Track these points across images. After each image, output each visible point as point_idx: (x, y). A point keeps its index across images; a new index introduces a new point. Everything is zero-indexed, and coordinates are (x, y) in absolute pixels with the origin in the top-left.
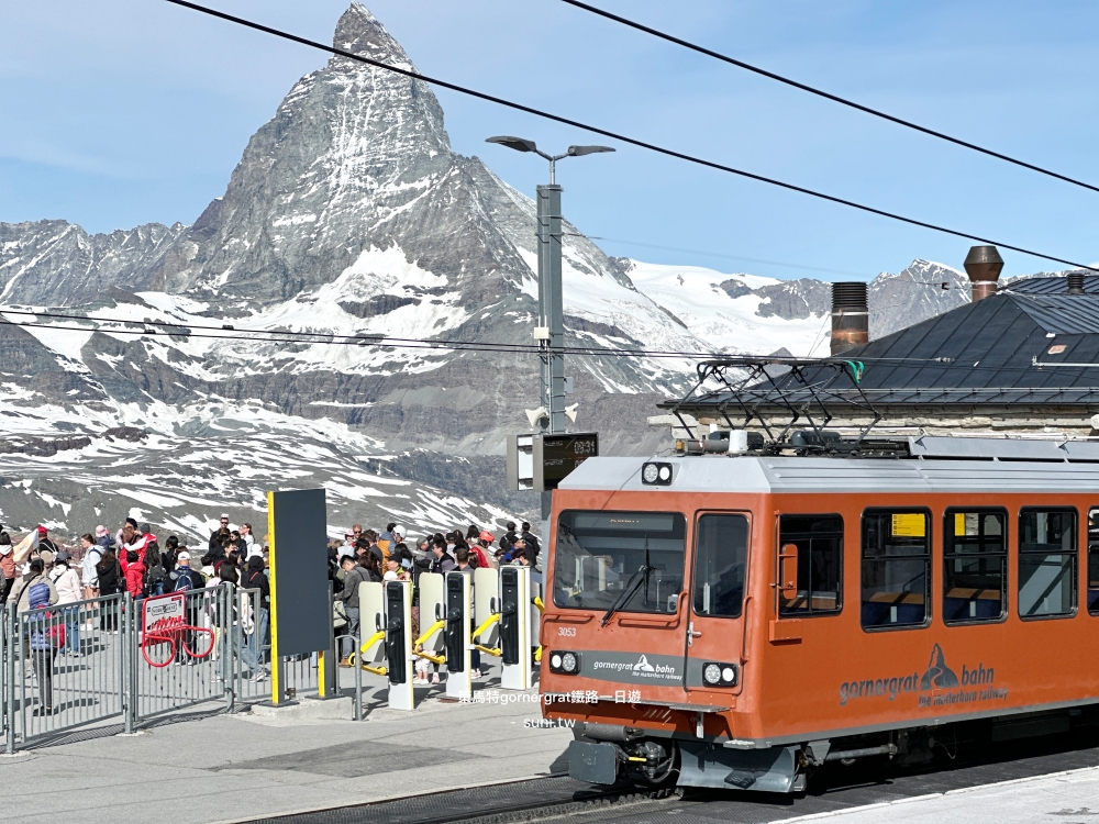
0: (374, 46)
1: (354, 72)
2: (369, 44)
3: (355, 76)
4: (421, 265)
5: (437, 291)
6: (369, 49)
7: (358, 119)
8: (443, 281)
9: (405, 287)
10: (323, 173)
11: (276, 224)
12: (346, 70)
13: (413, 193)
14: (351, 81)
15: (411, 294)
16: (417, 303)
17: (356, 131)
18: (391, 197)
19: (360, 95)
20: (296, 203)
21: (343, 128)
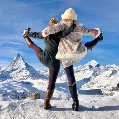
6: (19, 56)
10: (16, 63)
11: (13, 67)
14: (18, 58)
17: (18, 61)
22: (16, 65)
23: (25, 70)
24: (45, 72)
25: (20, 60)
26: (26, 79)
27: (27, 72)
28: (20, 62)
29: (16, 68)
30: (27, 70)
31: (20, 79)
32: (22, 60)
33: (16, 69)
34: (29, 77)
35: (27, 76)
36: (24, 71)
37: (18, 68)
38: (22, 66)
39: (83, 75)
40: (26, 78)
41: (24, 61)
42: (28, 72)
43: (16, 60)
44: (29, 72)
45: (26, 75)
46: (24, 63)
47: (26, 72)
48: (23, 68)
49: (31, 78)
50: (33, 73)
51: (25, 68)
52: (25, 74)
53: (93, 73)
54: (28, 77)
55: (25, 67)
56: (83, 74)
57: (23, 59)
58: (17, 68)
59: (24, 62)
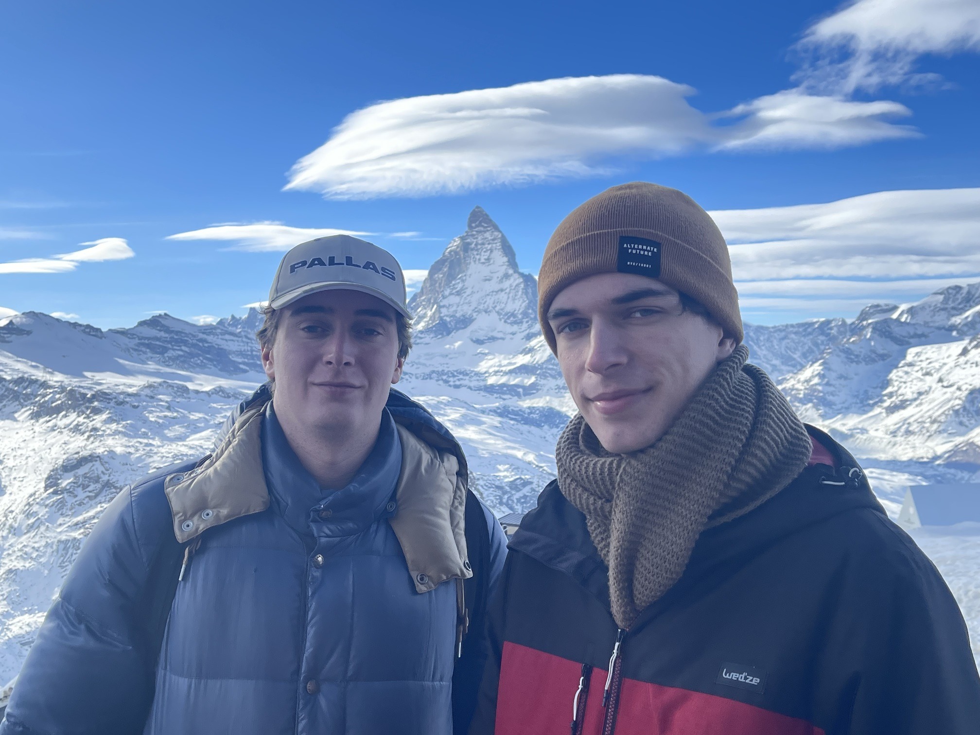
0: (486, 225)
1: (476, 236)
2: (483, 224)
3: (477, 238)
4: (505, 322)
5: (513, 334)
6: (483, 226)
7: (478, 257)
8: (515, 328)
9: (498, 332)
10: (463, 281)
11: (442, 304)
12: (473, 235)
13: (502, 290)
14: (475, 240)
15: (500, 335)
16: (503, 339)
17: (477, 262)
18: (493, 292)
19: (479, 247)
20: (451, 294)
21: (471, 261)
22: (458, 293)
26: (534, 389)
27: (534, 342)
28: (485, 271)
29: (459, 315)
31: (491, 390)
32: (500, 259)
33: (465, 322)
34: (547, 375)
35: (541, 366)
37: (476, 311)
38: (503, 296)
40: (530, 380)
41: (512, 263)
43: (461, 255)
45: (527, 360)
46: (516, 280)
47: (528, 337)
48: (509, 309)
54: (543, 372)
57: (508, 251)
58: (465, 310)
59: (516, 271)
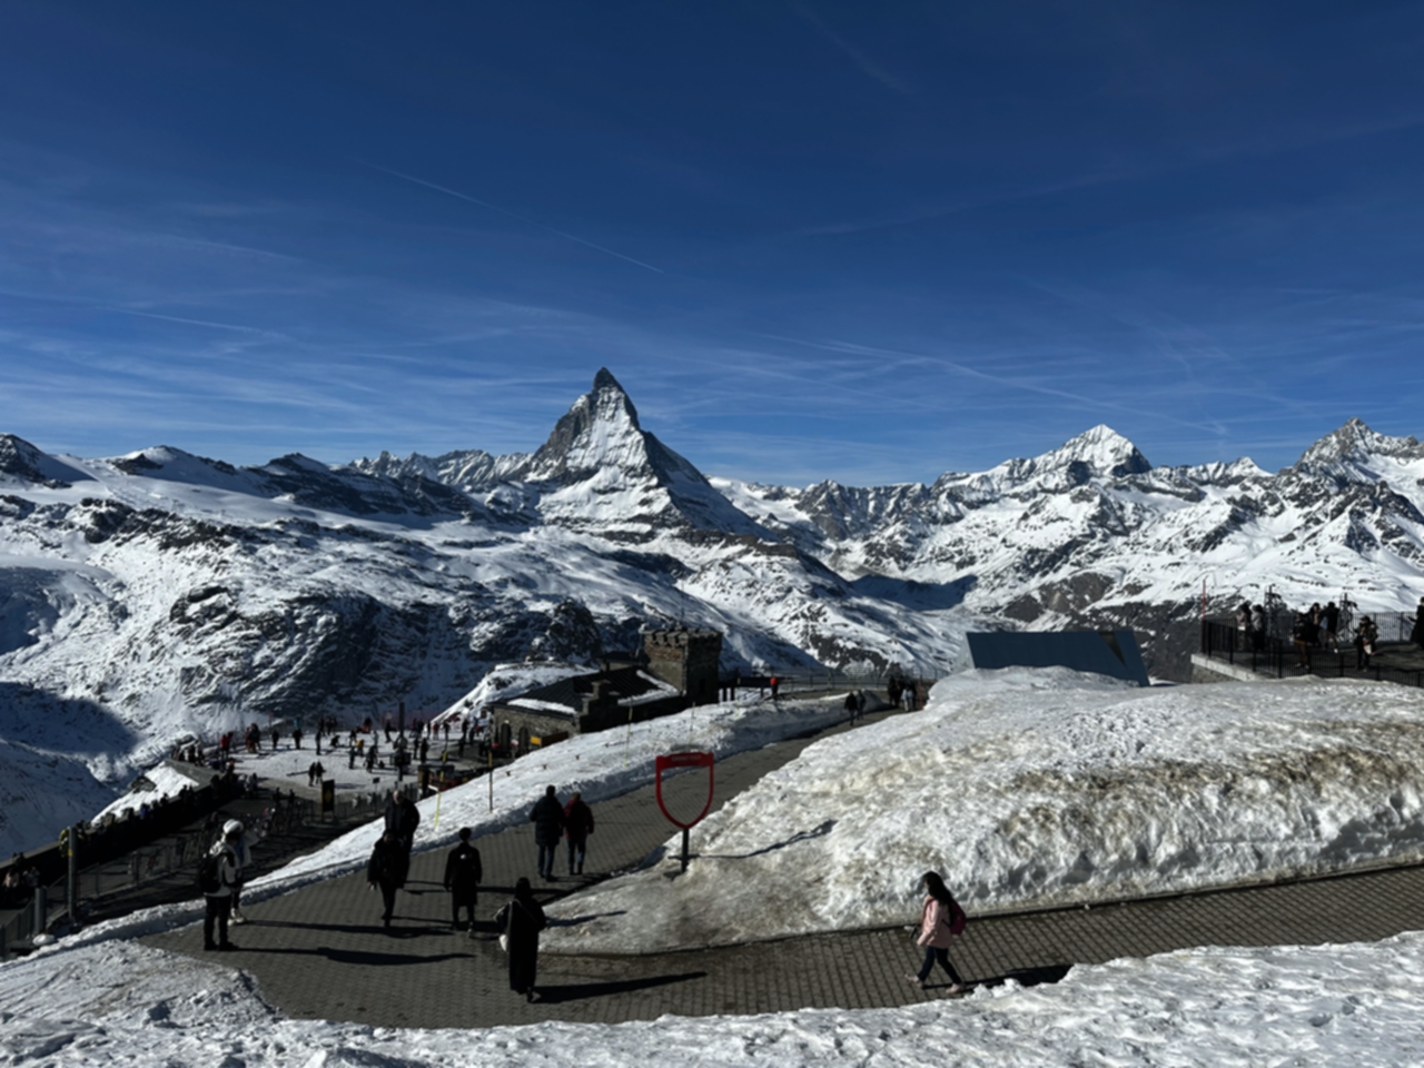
0: (611, 385)
1: (602, 395)
4: (626, 474)
6: (608, 386)
7: (603, 414)
9: (619, 483)
10: (588, 436)
11: (568, 456)
12: (598, 394)
13: (624, 446)
14: (600, 398)
15: (621, 486)
16: (623, 490)
17: (602, 419)
18: (615, 447)
19: (605, 404)
20: (576, 447)
21: (597, 417)
22: (584, 446)
23: (644, 479)
24: (766, 498)
25: (609, 413)
26: (650, 536)
27: (651, 493)
29: (583, 466)
30: (654, 481)
31: (610, 536)
32: (624, 417)
33: (589, 473)
34: (663, 524)
36: (634, 486)
37: (599, 463)
38: (625, 452)
39: (1023, 523)
40: (646, 528)
41: (634, 421)
42: (662, 490)
43: (587, 411)
44: (670, 493)
45: (644, 510)
46: (637, 436)
47: (647, 489)
48: (630, 463)
49: (675, 531)
50: (691, 502)
51: (643, 468)
52: (644, 502)
53: (1094, 518)
54: (658, 521)
55: (639, 459)
56: (1025, 517)
57: (631, 410)
58: (589, 462)
59: (638, 428)
